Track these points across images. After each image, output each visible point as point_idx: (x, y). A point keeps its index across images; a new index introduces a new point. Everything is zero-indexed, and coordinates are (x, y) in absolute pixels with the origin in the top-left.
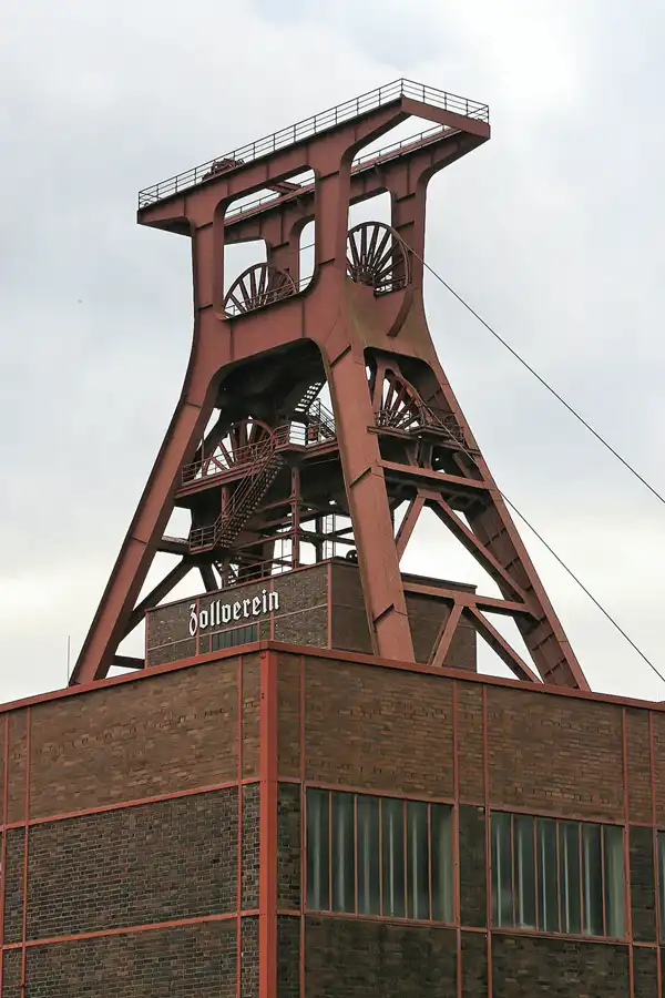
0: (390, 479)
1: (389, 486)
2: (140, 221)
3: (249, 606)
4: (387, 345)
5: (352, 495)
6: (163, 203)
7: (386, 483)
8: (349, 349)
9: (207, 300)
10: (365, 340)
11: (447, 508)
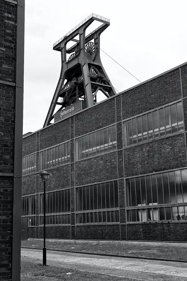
0: (92, 85)
1: (92, 86)
2: (54, 49)
3: (69, 111)
4: (93, 63)
5: (85, 88)
6: (57, 46)
7: (91, 86)
8: (85, 64)
9: (63, 60)
10: (88, 62)
11: (104, 91)
